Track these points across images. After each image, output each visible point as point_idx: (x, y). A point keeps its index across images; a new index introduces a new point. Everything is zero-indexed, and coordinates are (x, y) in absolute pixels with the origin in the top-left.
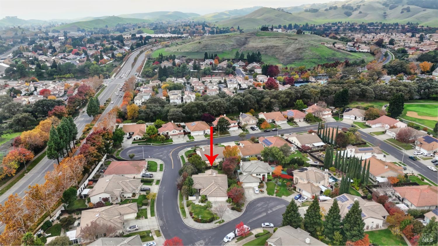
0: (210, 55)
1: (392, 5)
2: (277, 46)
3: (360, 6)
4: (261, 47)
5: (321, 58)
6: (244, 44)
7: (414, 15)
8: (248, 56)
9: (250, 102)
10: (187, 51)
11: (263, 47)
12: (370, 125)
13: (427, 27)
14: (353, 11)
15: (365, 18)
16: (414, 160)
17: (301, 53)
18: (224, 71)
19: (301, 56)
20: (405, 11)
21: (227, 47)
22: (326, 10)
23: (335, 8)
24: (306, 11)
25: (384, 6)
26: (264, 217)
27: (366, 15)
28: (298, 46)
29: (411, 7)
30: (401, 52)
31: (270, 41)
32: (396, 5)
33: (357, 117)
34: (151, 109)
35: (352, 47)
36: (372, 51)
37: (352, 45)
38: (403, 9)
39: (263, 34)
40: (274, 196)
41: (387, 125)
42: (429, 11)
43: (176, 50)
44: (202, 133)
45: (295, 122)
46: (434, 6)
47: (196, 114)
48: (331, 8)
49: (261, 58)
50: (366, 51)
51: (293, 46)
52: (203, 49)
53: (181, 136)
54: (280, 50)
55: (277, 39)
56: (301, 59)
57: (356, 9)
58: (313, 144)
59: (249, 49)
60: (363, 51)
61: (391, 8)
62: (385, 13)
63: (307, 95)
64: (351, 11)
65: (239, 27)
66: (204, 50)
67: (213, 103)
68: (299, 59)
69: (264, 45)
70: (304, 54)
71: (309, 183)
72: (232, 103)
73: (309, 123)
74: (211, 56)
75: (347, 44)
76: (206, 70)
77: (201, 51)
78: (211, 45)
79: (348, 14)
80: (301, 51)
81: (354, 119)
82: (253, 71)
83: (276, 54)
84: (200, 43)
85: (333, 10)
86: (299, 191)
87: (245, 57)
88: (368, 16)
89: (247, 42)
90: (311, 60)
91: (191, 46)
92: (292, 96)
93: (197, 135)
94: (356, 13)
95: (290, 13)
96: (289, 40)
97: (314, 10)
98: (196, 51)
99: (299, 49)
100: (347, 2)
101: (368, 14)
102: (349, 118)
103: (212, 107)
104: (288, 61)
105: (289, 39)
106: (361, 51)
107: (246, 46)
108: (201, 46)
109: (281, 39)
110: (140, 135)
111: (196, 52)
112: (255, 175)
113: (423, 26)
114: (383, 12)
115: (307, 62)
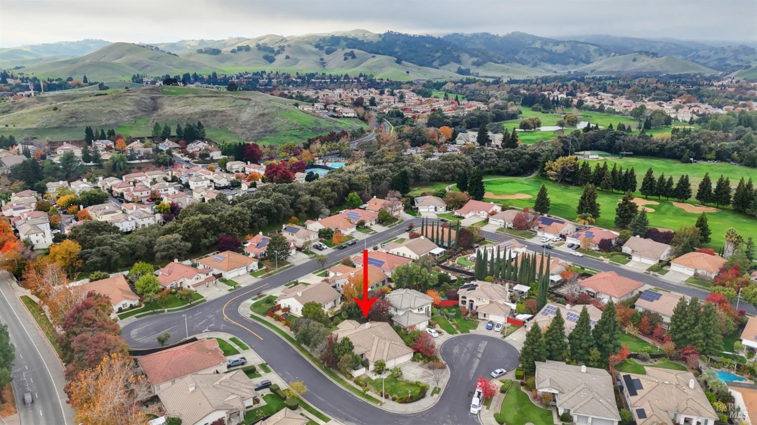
0: (97, 133)
1: (327, 47)
2: (221, 112)
3: (284, 47)
4: (192, 114)
5: (303, 129)
6: (155, 109)
7: (362, 63)
8: (179, 130)
9: (284, 204)
10: (34, 126)
11: (196, 114)
12: (462, 215)
13: (388, 80)
14: (276, 55)
15: (296, 66)
16: (550, 248)
17: (269, 121)
18: (152, 160)
19: (271, 126)
20: (350, 58)
21: (122, 117)
22: (233, 51)
23: (247, 49)
24: (200, 51)
25: (317, 49)
26: (480, 365)
27: (296, 62)
28: (258, 110)
29: (356, 51)
30: (395, 115)
31: (204, 103)
32: (333, 48)
33: (438, 208)
34: (111, 245)
35: (324, 109)
36: (361, 115)
37: (323, 107)
38: (345, 54)
39: (173, 91)
40: (460, 334)
41: (482, 212)
42: (379, 58)
43: (4, 126)
44: (243, 271)
45: (367, 227)
46: (380, 51)
47: (205, 241)
48: (240, 49)
49: (203, 133)
50: (352, 115)
51: (248, 110)
52: (71, 121)
53: (211, 284)
54: (230, 118)
55: (215, 98)
56: (273, 132)
57: (278, 52)
58: (432, 252)
59: (171, 118)
60: (349, 115)
61: (329, 52)
62: (322, 59)
63: (357, 185)
64: (272, 55)
65: (85, 78)
66: (72, 123)
67: (230, 215)
68: (271, 132)
69: (197, 109)
70: (274, 123)
71: (491, 302)
72: (256, 211)
73: (385, 225)
74: (100, 133)
75: (313, 105)
76: (117, 161)
77: (68, 125)
78: (85, 111)
79: (271, 60)
80: (267, 118)
81: (433, 210)
82: (208, 155)
83: (227, 125)
84: (55, 109)
85: (243, 53)
86: (483, 318)
87: (173, 133)
88: (299, 63)
89: (159, 106)
90: (290, 132)
91: (35, 116)
92: (339, 189)
93: (236, 277)
94: (280, 58)
95: (175, 55)
96: (237, 101)
97: (214, 50)
98: (56, 125)
99: (263, 115)
100: (260, 40)
101: (299, 60)
102: (427, 210)
103: (228, 222)
104: (253, 135)
105: (236, 99)
106: (346, 115)
107: (160, 112)
108: (62, 115)
109: (222, 99)
110: (128, 299)
111: (57, 128)
112: (416, 311)
113: (382, 79)
114: (319, 58)
115: (285, 136)
